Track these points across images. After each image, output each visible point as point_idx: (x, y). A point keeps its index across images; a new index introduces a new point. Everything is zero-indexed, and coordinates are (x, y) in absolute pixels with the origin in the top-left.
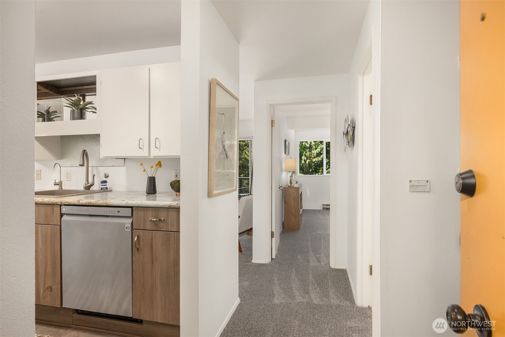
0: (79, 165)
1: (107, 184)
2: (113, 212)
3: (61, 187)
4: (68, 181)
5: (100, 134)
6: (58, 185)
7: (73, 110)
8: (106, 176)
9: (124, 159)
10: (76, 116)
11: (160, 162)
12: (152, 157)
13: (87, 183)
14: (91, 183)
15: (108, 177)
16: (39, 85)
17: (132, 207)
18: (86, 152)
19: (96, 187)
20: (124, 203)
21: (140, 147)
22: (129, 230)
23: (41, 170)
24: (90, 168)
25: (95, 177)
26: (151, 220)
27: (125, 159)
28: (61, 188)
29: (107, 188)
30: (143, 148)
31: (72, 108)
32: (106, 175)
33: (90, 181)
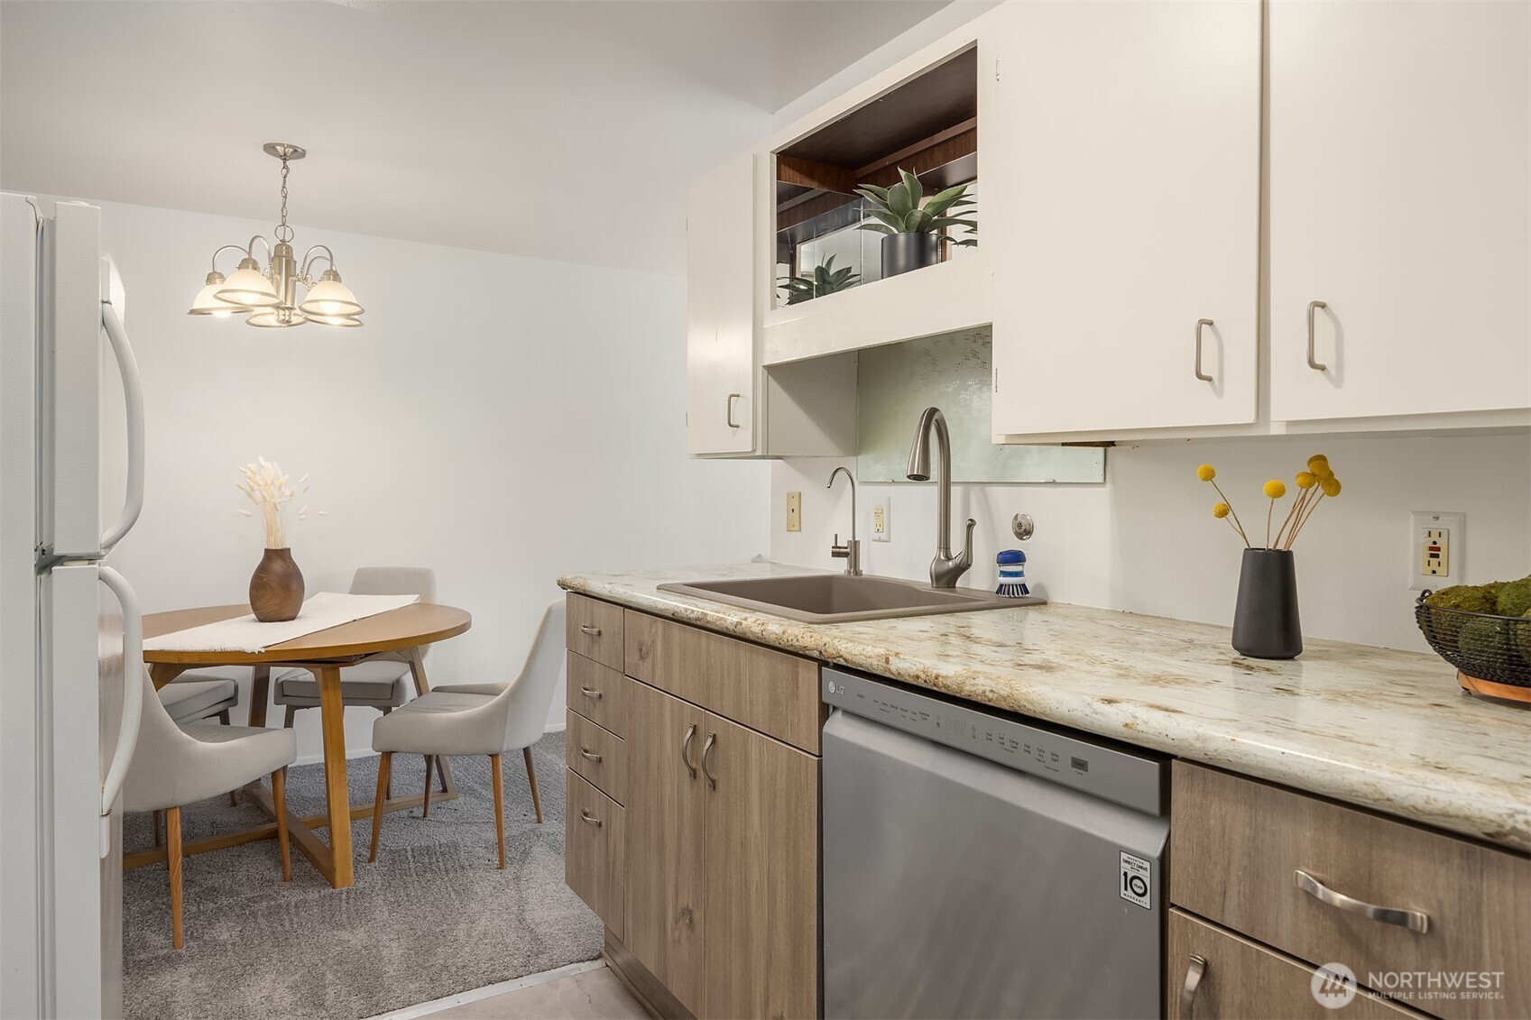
0: (909, 477)
1: (1027, 568)
2: (1047, 757)
3: (854, 564)
4: (880, 540)
5: (989, 327)
6: (846, 555)
7: (892, 239)
8: (1024, 531)
9: (1102, 449)
10: (901, 262)
11: (1321, 459)
12: (1276, 429)
13: (942, 558)
14: (957, 561)
15: (1028, 533)
16: (785, 164)
17: (1163, 758)
18: (936, 417)
19: (981, 577)
20: (1111, 720)
21: (1204, 373)
22: (1147, 899)
23: (800, 493)
24: (956, 492)
25: (975, 530)
26: (1311, 896)
27: (1110, 449)
28: (855, 570)
29: (1024, 589)
30: (1221, 378)
31: (887, 231)
32: (1020, 525)
33: (957, 548)
